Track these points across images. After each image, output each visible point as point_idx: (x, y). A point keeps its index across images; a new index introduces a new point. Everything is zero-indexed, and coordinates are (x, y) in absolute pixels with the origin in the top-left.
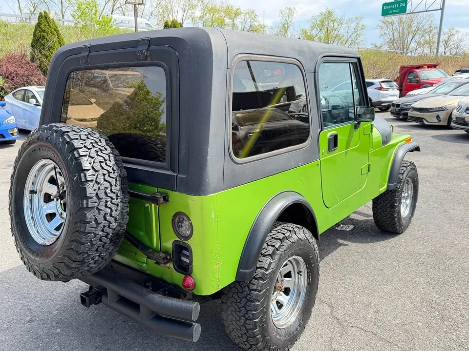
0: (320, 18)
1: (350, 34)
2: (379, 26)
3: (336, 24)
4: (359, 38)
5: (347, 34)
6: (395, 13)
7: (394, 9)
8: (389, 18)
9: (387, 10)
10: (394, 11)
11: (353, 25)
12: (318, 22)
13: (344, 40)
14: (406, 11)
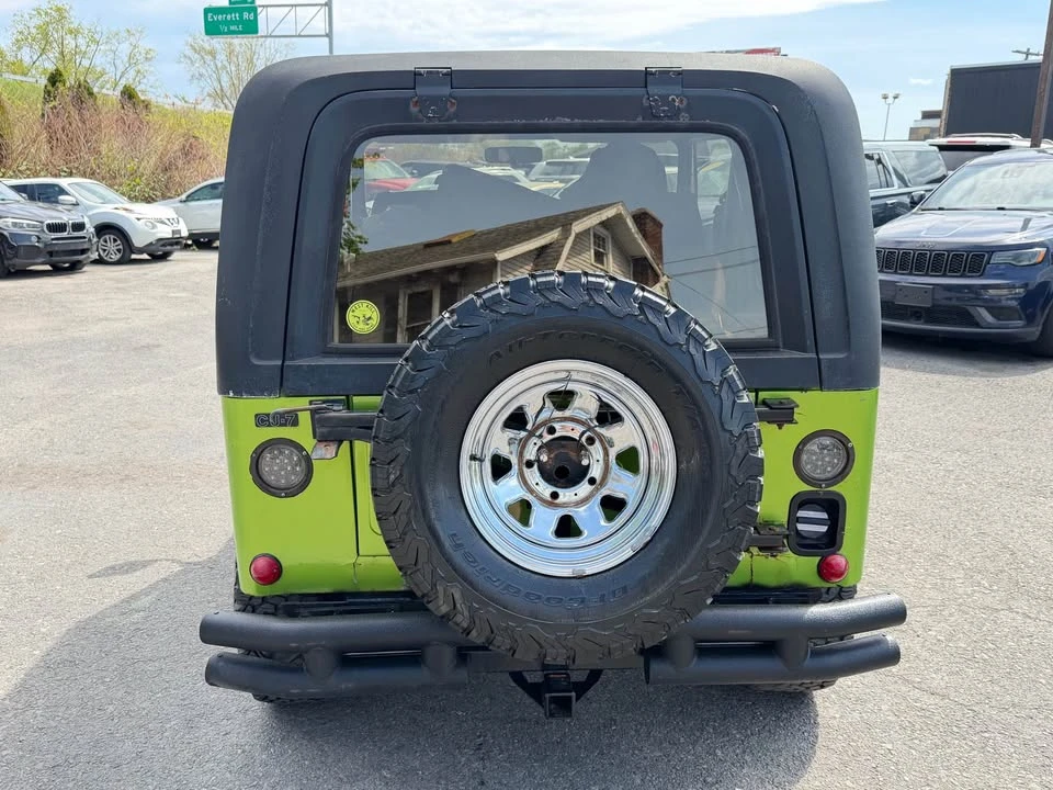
0: (37, 21)
1: (121, 68)
2: (185, 56)
3: (81, 41)
4: (145, 81)
5: (113, 69)
6: (234, 32)
7: (232, 22)
8: (218, 43)
9: (215, 23)
10: (232, 28)
11: (125, 48)
12: (34, 31)
13: (107, 82)
14: (257, 32)
